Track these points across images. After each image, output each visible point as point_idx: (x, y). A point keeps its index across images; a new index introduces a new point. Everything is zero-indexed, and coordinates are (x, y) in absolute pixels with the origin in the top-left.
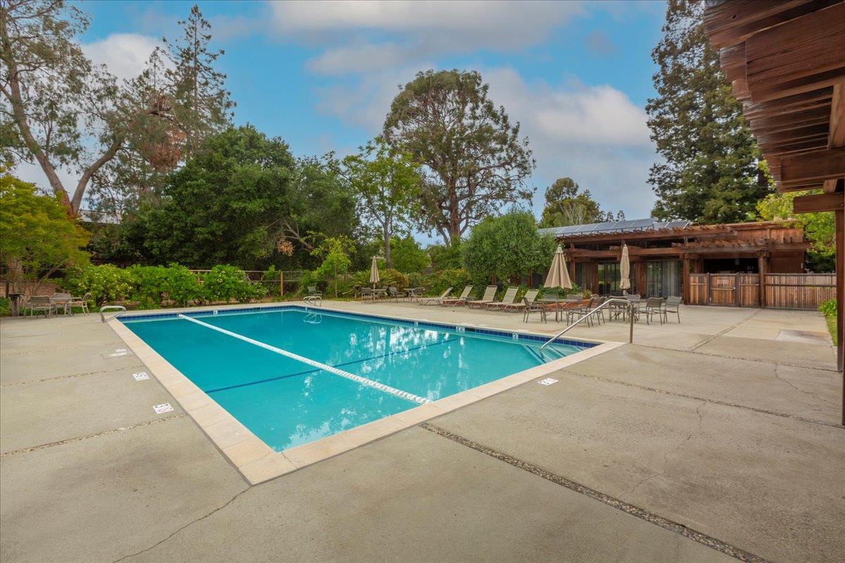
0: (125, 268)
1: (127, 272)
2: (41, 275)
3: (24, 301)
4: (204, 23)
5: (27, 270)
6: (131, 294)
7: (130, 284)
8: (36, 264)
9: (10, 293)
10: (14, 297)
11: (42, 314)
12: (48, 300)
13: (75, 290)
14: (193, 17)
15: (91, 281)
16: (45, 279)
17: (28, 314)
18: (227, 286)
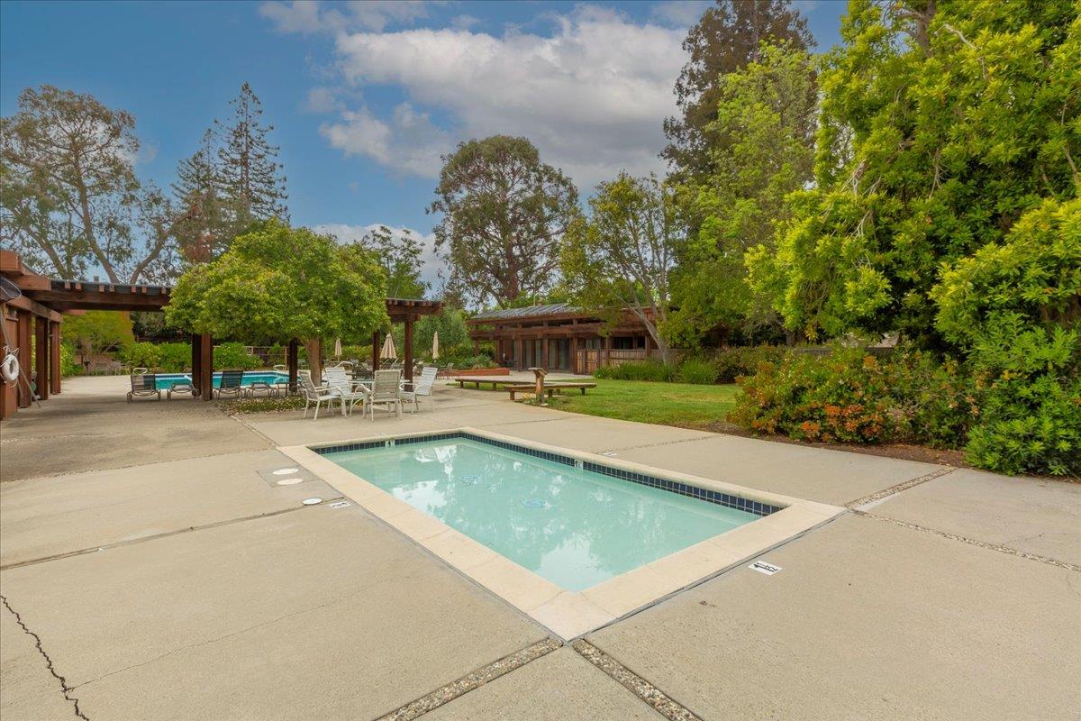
0: (156, 344)
1: (158, 348)
2: (104, 349)
3: (92, 368)
4: (255, 98)
5: (94, 347)
6: (160, 363)
7: (159, 356)
8: (99, 342)
9: (84, 360)
10: (87, 364)
11: (102, 374)
12: (105, 365)
13: (122, 359)
14: (245, 95)
15: (133, 354)
16: (105, 352)
17: (95, 375)
18: (230, 358)
